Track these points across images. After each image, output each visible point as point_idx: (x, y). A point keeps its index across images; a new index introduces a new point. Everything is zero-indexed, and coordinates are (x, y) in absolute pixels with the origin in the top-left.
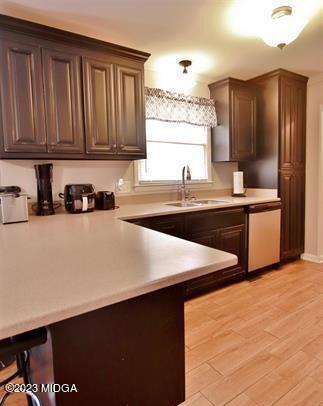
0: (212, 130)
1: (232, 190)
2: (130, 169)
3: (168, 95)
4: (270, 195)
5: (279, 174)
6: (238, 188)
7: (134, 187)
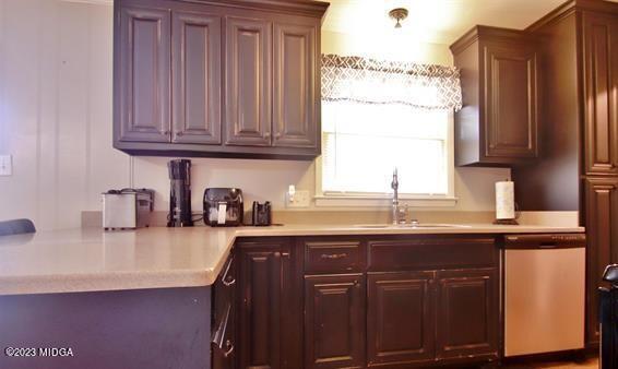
0: (457, 117)
1: (495, 213)
2: (309, 173)
3: (372, 64)
4: (566, 221)
5: (583, 184)
6: (504, 209)
7: (314, 200)
